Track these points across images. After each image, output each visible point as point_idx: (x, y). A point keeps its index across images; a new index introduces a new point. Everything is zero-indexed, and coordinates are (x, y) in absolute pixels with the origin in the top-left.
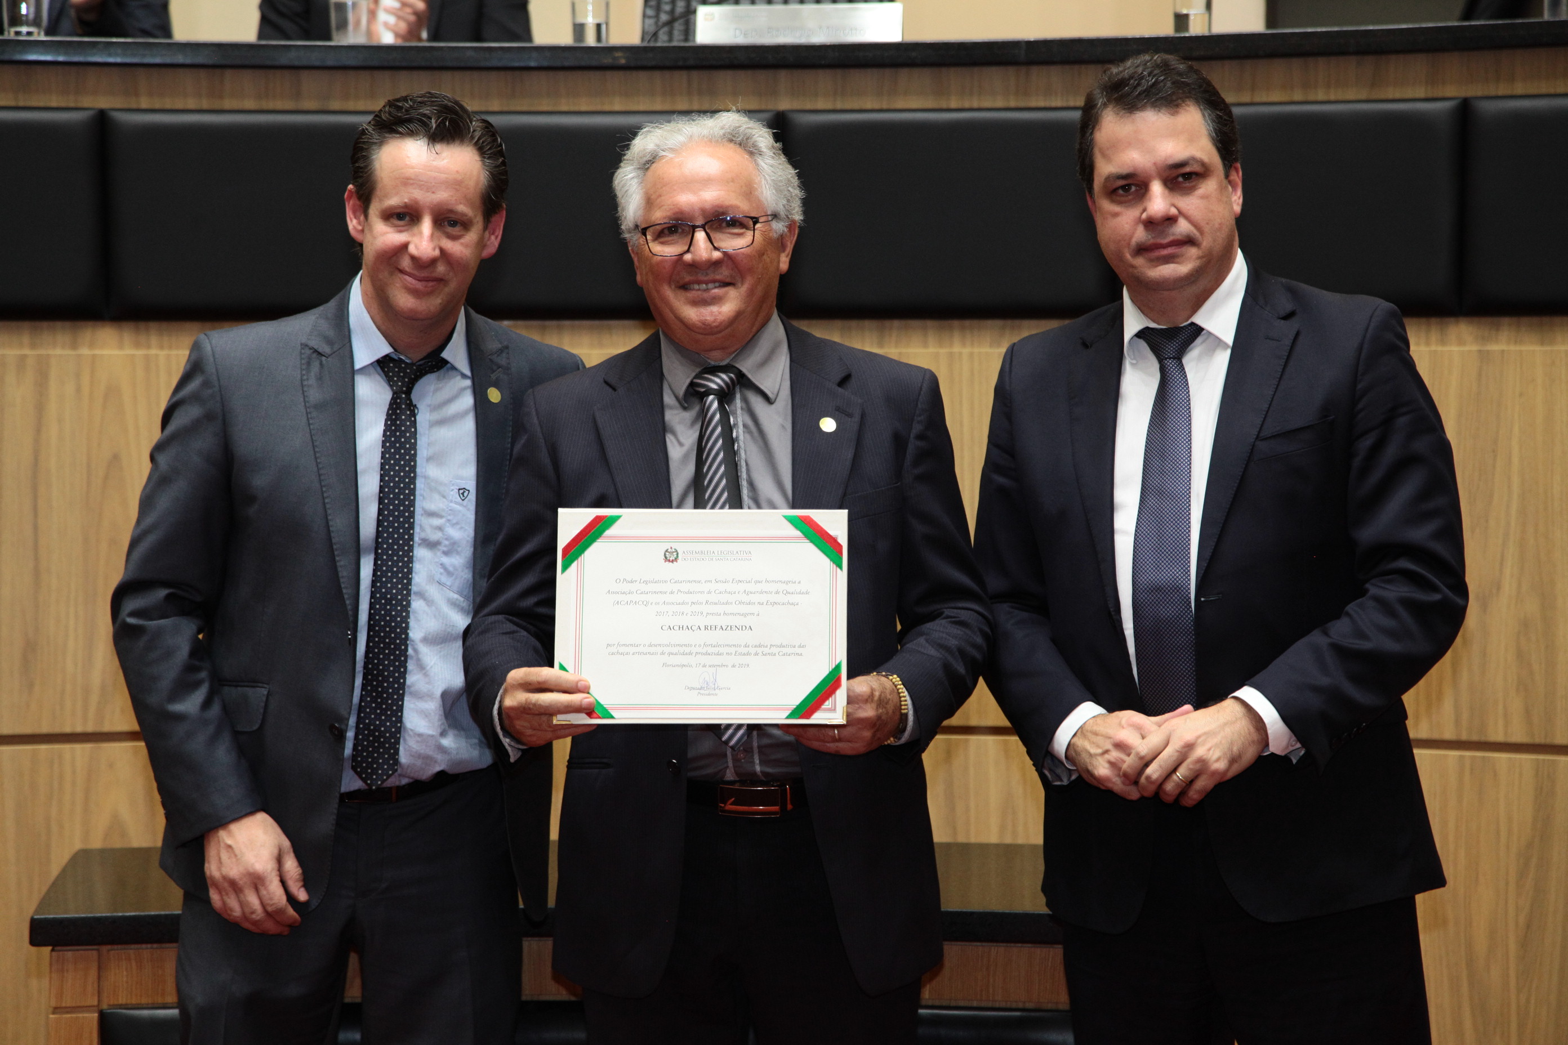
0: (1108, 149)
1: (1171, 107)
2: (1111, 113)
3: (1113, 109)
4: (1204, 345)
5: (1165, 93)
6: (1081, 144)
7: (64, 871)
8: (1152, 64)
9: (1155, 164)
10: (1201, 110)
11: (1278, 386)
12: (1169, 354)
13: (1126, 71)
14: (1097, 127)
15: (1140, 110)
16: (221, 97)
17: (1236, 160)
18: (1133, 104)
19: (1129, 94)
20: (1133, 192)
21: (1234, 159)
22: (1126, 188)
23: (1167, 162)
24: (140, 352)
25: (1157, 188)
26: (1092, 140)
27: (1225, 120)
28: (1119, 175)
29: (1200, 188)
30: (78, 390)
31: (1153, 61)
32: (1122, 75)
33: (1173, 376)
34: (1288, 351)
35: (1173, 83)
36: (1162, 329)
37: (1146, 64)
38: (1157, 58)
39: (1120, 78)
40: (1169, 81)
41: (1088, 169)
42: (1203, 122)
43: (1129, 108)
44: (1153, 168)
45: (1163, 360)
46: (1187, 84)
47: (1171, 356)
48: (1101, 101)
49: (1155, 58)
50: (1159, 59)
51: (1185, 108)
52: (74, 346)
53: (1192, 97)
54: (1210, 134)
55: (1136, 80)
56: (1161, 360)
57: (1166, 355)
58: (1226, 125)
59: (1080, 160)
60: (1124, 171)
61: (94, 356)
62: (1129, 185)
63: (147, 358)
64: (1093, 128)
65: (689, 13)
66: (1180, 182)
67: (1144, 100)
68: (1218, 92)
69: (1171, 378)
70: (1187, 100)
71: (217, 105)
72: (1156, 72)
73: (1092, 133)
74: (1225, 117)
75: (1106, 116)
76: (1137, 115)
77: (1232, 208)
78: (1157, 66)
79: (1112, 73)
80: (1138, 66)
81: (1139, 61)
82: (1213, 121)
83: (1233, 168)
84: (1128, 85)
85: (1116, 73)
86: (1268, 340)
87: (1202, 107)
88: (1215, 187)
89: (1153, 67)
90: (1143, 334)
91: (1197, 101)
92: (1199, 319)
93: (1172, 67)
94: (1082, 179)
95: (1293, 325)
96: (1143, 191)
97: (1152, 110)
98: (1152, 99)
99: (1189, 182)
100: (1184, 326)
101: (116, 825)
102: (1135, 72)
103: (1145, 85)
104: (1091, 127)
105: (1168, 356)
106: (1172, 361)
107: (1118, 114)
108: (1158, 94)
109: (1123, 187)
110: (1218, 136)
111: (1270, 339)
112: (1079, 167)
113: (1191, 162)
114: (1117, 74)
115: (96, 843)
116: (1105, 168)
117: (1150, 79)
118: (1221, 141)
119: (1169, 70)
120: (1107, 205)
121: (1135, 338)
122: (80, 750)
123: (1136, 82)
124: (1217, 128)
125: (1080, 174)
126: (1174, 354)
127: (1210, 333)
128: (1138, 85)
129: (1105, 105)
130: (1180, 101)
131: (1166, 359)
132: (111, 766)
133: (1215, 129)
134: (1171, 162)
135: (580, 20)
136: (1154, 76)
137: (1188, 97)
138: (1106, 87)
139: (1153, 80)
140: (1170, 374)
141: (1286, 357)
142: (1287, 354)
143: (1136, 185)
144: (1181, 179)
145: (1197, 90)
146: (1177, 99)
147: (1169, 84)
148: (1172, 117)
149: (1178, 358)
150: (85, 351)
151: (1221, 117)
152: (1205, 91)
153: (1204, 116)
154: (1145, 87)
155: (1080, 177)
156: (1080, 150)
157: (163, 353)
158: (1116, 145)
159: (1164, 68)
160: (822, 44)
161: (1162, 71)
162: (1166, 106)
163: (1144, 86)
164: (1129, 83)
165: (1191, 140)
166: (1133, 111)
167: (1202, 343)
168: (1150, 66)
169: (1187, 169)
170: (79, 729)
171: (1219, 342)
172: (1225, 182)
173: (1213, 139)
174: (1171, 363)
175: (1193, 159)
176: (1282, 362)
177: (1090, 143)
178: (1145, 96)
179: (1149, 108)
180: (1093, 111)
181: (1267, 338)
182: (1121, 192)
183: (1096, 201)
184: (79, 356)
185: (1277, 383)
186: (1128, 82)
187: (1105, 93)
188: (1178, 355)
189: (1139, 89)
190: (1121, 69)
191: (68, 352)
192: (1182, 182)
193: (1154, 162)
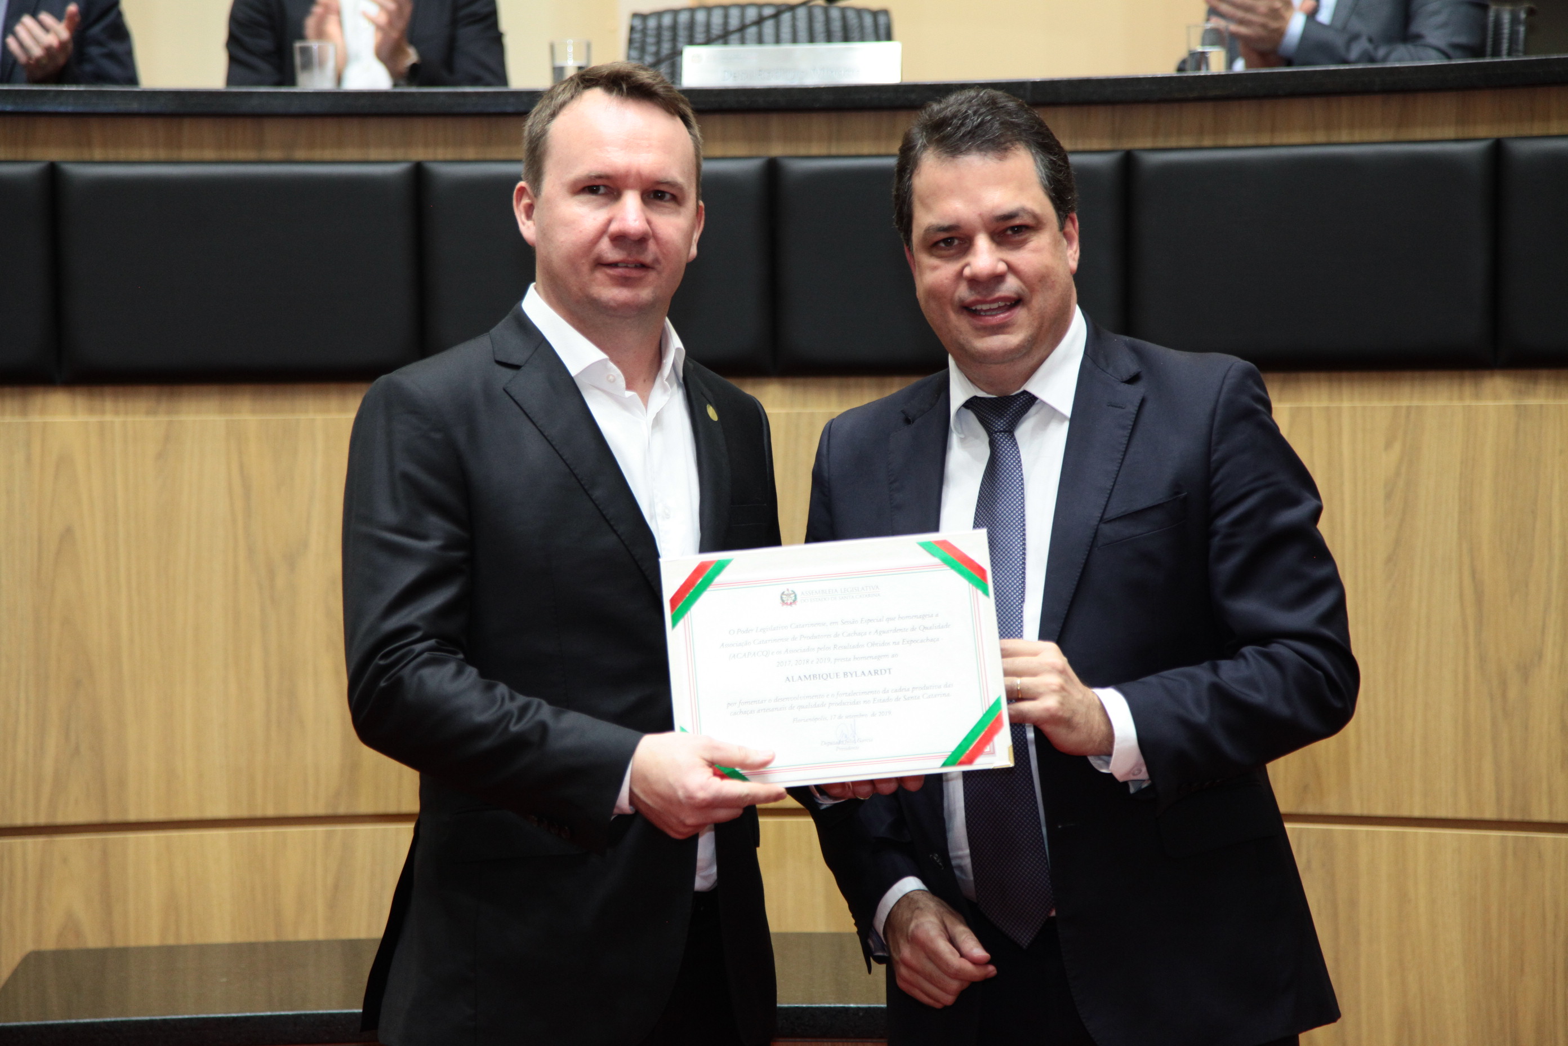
0: (928, 197)
1: (999, 151)
2: (932, 156)
3: (933, 152)
4: (1037, 416)
5: (993, 135)
6: (898, 190)
7: (15, 974)
8: (978, 100)
9: (980, 215)
10: (1032, 154)
11: (1123, 460)
12: (999, 427)
13: (949, 109)
14: (916, 172)
15: (964, 154)
16: (180, 147)
17: (1072, 210)
18: (956, 147)
19: (950, 136)
20: (957, 245)
21: (1070, 208)
22: (948, 242)
23: (994, 213)
24: (94, 419)
25: (982, 243)
26: (910, 186)
27: (1060, 166)
28: (940, 227)
29: (1031, 241)
30: (28, 459)
31: (978, 98)
32: (944, 113)
33: (1004, 452)
34: (1133, 420)
35: (1002, 124)
36: (990, 399)
37: (970, 101)
38: (984, 94)
39: (942, 116)
40: (998, 121)
41: (906, 219)
42: (1035, 168)
43: (952, 152)
44: (979, 220)
45: (992, 433)
46: (1018, 125)
47: (1002, 429)
48: (920, 141)
49: (981, 94)
50: (986, 96)
51: (1015, 152)
52: (24, 412)
53: (1021, 140)
54: (1042, 182)
55: (960, 119)
56: (990, 433)
57: (996, 428)
58: (1061, 171)
59: (897, 208)
60: (946, 222)
61: (45, 423)
62: (952, 239)
63: (102, 426)
64: (912, 172)
65: (676, 54)
66: (1008, 235)
67: (968, 142)
68: (1052, 134)
69: (1001, 455)
70: (1017, 143)
71: (175, 155)
72: (983, 110)
73: (910, 178)
74: (1060, 163)
75: (926, 159)
76: (960, 160)
77: (1067, 264)
78: (984, 104)
79: (932, 110)
80: (962, 103)
81: (964, 97)
82: (1046, 167)
83: (1068, 219)
84: (950, 125)
85: (937, 110)
86: (1110, 407)
87: (1033, 151)
88: (1048, 241)
89: (979, 105)
90: (971, 404)
91: (1028, 144)
92: (1032, 387)
93: (1000, 105)
94: (899, 229)
95: (1136, 392)
96: (966, 245)
97: (978, 154)
98: (978, 141)
99: (1019, 236)
100: (1016, 395)
101: (71, 924)
102: (959, 111)
103: (969, 125)
104: (908, 171)
105: (999, 429)
106: (1003, 435)
107: (939, 158)
108: (984, 136)
109: (945, 241)
110: (1051, 185)
111: (1112, 406)
112: (895, 215)
113: (1021, 213)
114: (940, 111)
115: (50, 944)
116: (924, 219)
117: (976, 118)
118: (1054, 190)
119: (997, 108)
120: (926, 260)
121: (963, 409)
122: (32, 844)
123: (960, 122)
124: (1050, 176)
125: (897, 223)
126: (1004, 427)
127: (1044, 403)
128: (962, 124)
129: (924, 147)
130: (1008, 144)
131: (996, 432)
132: (65, 861)
133: (1047, 176)
134: (999, 212)
135: (559, 63)
136: (981, 115)
137: (1017, 140)
138: (926, 126)
139: (979, 120)
140: (1001, 450)
141: (1130, 427)
142: (1132, 423)
143: (959, 239)
144: (1009, 232)
145: (1028, 132)
146: (1005, 143)
147: (997, 125)
148: (1001, 162)
149: (1010, 431)
150: (36, 419)
151: (1054, 162)
152: (1037, 133)
153: (1035, 160)
154: (970, 128)
155: (897, 227)
156: (897, 197)
157: (118, 420)
158: (938, 193)
159: (991, 106)
160: (816, 86)
161: (988, 110)
162: (993, 150)
163: (968, 127)
164: (952, 123)
165: (1022, 188)
166: (957, 154)
167: (1037, 413)
168: (976, 103)
169: (1017, 222)
170: (31, 821)
171: (1054, 413)
172: (1059, 235)
173: (1045, 187)
174: (1001, 438)
175: (1024, 210)
176: (1127, 433)
177: (908, 189)
178: (970, 138)
179: (974, 152)
180: (912, 153)
181: (1111, 405)
182: (942, 245)
183: (915, 255)
184: (29, 424)
185: (1121, 457)
186: (950, 122)
187: (924, 133)
188: (1010, 427)
189: (963, 130)
190: (942, 106)
191: (17, 420)
192: (1011, 235)
193: (979, 212)
